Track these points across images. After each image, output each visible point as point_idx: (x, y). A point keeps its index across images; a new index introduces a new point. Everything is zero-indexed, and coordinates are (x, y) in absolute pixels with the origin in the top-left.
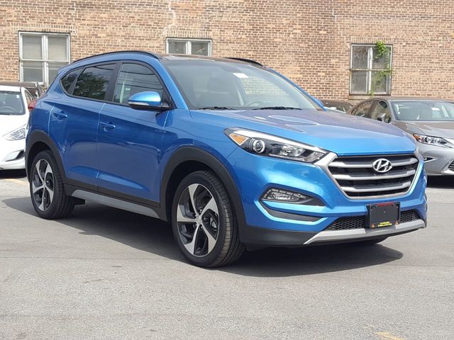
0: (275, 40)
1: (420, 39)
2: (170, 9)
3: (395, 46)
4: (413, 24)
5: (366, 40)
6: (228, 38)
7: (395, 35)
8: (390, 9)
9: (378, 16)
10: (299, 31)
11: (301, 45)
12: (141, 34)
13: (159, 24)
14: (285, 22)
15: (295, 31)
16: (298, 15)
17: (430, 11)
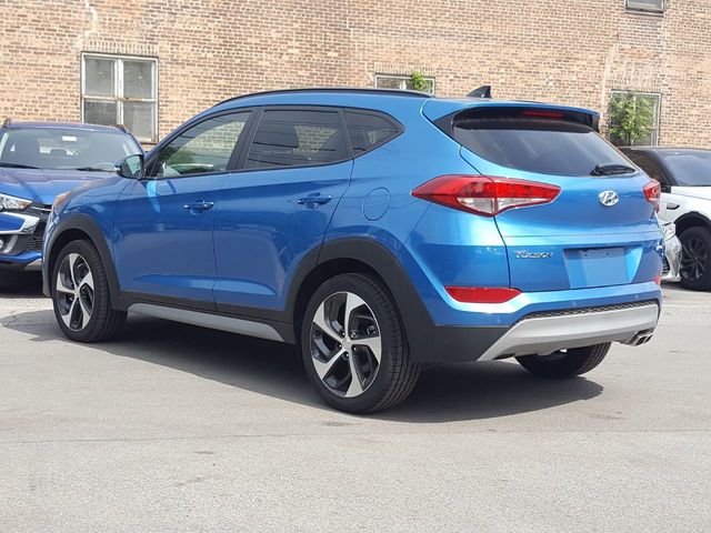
0: (260, 63)
1: (474, 70)
2: (87, 6)
3: (439, 80)
4: (463, 47)
5: (396, 69)
6: (185, 57)
7: (439, 63)
8: (431, 24)
9: (413, 33)
10: (296, 51)
11: (300, 73)
12: (39, 44)
13: (68, 30)
14: (274, 35)
15: (290, 51)
16: (295, 25)
17: (487, 28)
